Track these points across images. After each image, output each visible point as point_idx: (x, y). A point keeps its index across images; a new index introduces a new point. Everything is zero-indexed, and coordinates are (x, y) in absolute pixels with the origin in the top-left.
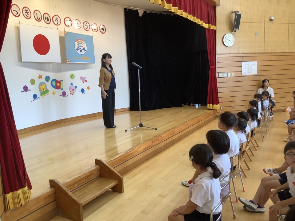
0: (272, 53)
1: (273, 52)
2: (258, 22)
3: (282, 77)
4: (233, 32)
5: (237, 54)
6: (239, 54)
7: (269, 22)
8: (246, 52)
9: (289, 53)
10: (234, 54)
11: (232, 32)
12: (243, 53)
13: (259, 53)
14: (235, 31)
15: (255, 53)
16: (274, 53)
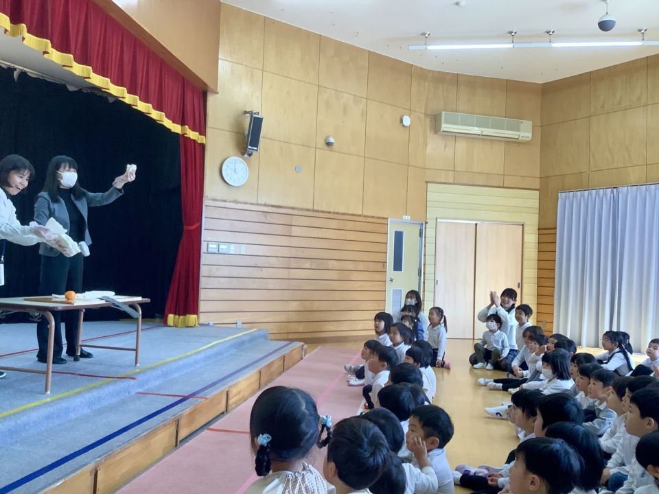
0: (329, 212)
1: (331, 210)
2: (301, 143)
3: (350, 266)
4: (246, 156)
5: (252, 204)
6: (258, 204)
7: (326, 147)
8: (274, 203)
9: (365, 216)
10: (246, 203)
11: (243, 154)
12: (265, 205)
13: (302, 209)
14: (250, 155)
15: (293, 208)
16: (334, 213)
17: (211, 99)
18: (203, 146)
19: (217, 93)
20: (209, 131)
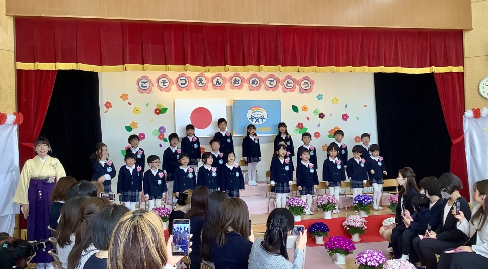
17: (466, 36)
18: (461, 75)
19: (472, 29)
20: (466, 61)
